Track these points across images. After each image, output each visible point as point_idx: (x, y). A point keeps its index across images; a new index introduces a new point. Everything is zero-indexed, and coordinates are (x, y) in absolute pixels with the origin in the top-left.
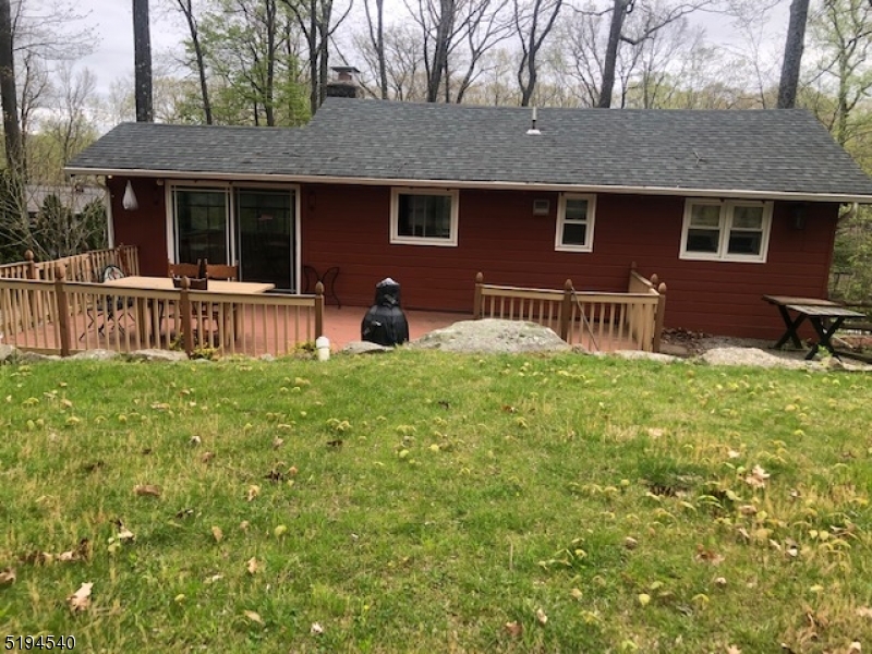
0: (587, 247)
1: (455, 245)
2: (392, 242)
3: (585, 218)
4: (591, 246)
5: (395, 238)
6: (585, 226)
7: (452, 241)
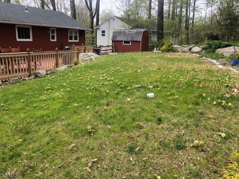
0: (55, 40)
1: (32, 41)
2: (17, 40)
3: (54, 34)
4: (56, 40)
5: (18, 40)
6: (54, 35)
7: (31, 40)
